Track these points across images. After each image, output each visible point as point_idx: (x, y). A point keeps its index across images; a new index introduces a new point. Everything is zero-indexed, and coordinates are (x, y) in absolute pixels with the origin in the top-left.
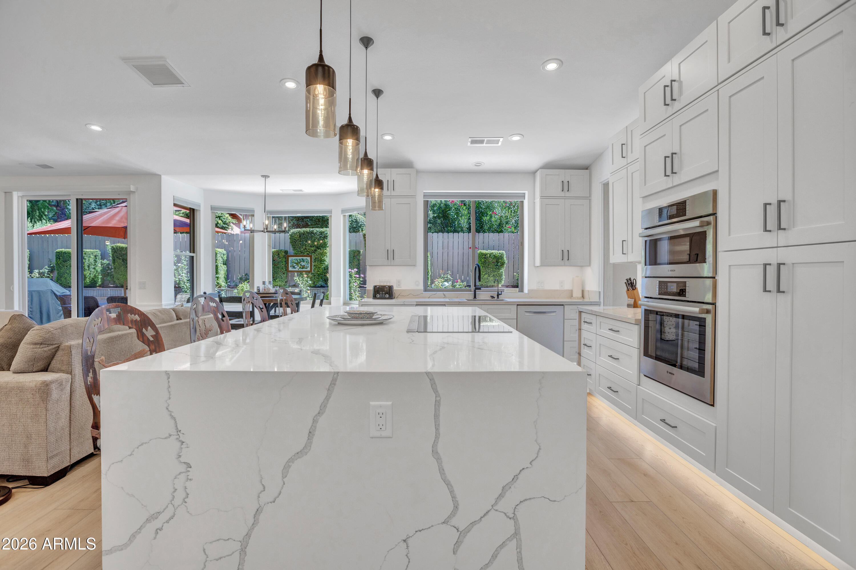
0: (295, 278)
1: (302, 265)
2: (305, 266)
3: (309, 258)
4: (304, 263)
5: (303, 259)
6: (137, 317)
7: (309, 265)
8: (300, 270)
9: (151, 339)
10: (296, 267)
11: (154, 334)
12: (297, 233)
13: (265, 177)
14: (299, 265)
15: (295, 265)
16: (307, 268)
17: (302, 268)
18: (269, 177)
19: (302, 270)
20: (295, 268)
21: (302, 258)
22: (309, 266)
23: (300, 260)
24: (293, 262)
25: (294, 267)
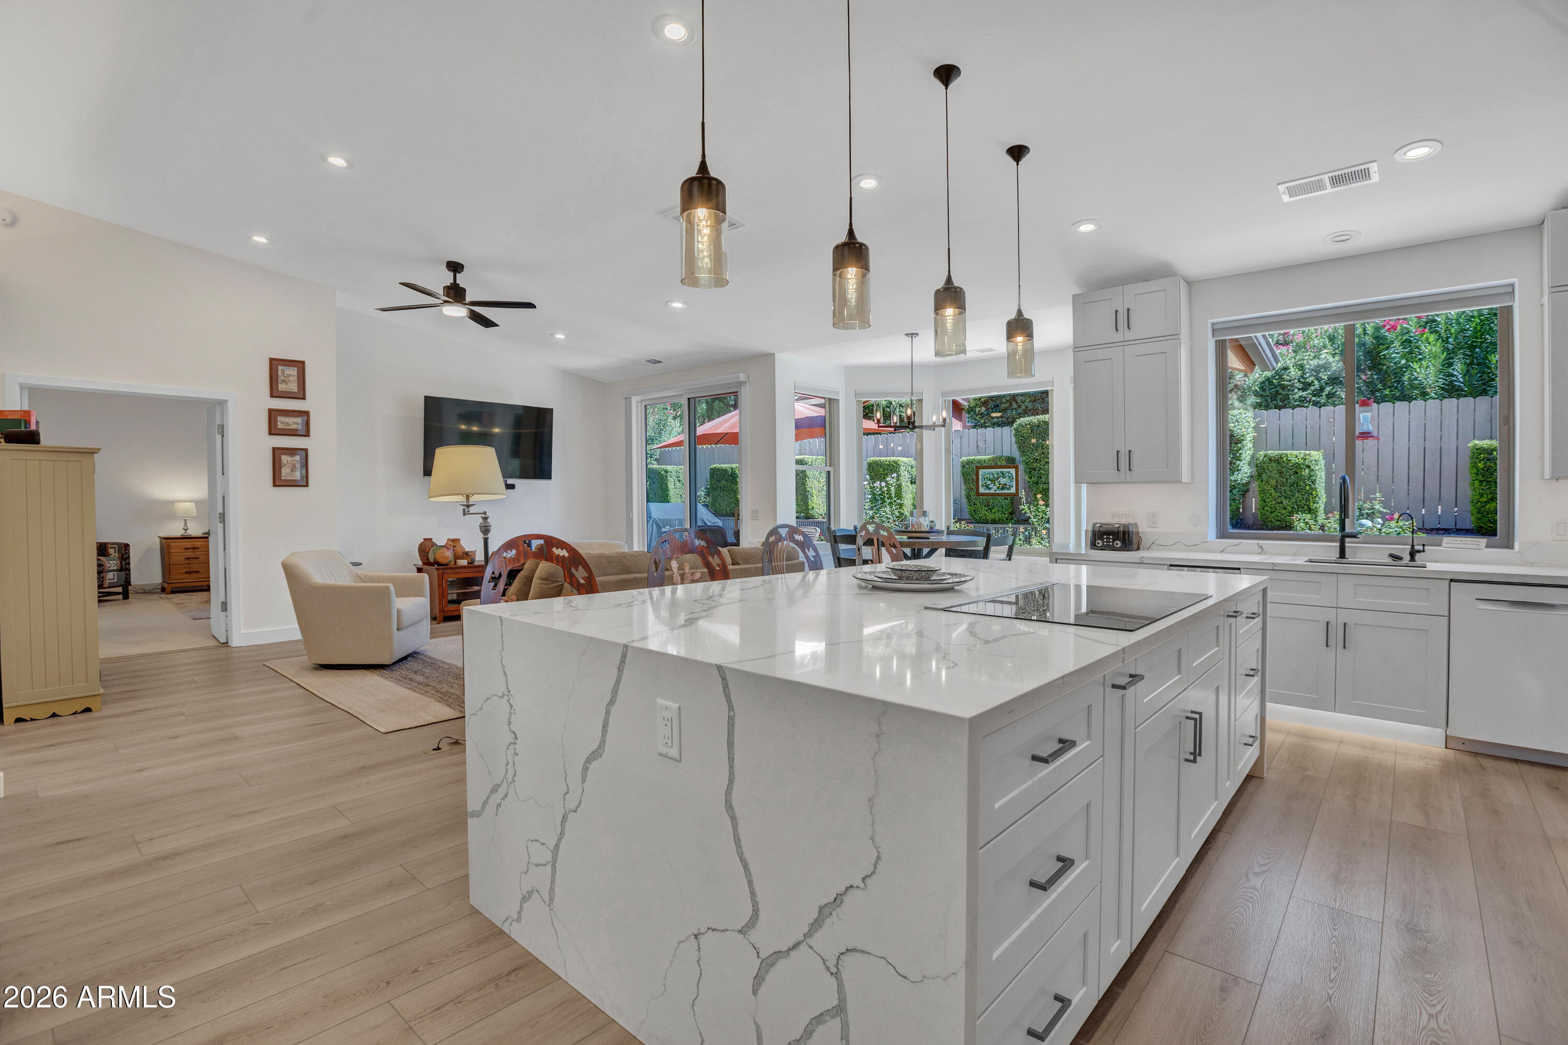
0: (1022, 507)
1: (1002, 482)
2: (1006, 484)
3: (1014, 469)
4: (1004, 480)
5: (1002, 473)
6: (564, 553)
7: (1014, 482)
8: (997, 492)
9: (582, 581)
10: (991, 486)
11: (586, 575)
12: (1026, 425)
13: (912, 335)
14: (997, 484)
15: (989, 482)
16: (1009, 489)
17: (1002, 489)
18: (917, 334)
19: (1001, 492)
20: (990, 489)
21: (1001, 470)
22: (1014, 485)
23: (998, 474)
24: (987, 478)
25: (988, 487)
